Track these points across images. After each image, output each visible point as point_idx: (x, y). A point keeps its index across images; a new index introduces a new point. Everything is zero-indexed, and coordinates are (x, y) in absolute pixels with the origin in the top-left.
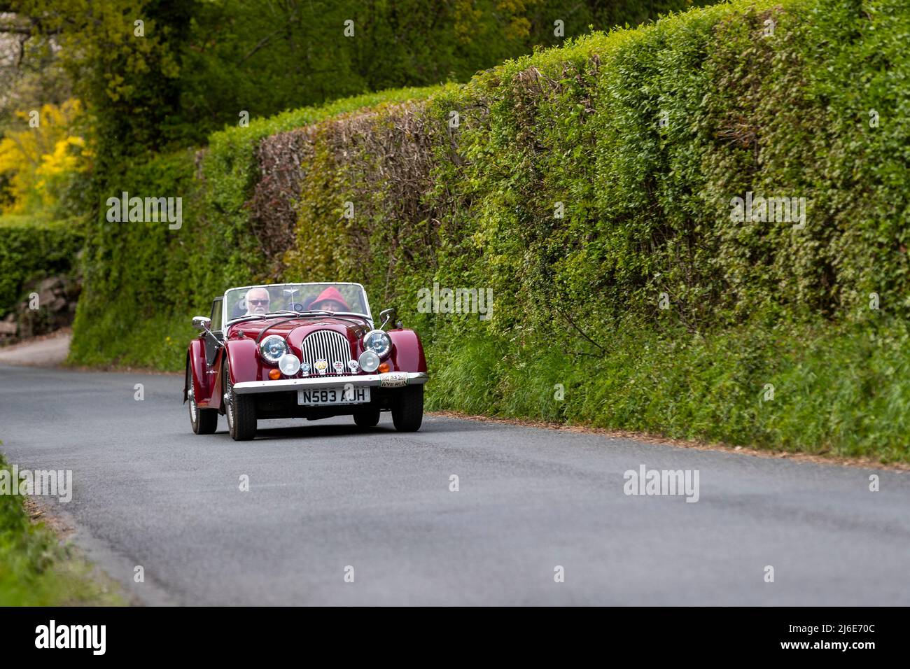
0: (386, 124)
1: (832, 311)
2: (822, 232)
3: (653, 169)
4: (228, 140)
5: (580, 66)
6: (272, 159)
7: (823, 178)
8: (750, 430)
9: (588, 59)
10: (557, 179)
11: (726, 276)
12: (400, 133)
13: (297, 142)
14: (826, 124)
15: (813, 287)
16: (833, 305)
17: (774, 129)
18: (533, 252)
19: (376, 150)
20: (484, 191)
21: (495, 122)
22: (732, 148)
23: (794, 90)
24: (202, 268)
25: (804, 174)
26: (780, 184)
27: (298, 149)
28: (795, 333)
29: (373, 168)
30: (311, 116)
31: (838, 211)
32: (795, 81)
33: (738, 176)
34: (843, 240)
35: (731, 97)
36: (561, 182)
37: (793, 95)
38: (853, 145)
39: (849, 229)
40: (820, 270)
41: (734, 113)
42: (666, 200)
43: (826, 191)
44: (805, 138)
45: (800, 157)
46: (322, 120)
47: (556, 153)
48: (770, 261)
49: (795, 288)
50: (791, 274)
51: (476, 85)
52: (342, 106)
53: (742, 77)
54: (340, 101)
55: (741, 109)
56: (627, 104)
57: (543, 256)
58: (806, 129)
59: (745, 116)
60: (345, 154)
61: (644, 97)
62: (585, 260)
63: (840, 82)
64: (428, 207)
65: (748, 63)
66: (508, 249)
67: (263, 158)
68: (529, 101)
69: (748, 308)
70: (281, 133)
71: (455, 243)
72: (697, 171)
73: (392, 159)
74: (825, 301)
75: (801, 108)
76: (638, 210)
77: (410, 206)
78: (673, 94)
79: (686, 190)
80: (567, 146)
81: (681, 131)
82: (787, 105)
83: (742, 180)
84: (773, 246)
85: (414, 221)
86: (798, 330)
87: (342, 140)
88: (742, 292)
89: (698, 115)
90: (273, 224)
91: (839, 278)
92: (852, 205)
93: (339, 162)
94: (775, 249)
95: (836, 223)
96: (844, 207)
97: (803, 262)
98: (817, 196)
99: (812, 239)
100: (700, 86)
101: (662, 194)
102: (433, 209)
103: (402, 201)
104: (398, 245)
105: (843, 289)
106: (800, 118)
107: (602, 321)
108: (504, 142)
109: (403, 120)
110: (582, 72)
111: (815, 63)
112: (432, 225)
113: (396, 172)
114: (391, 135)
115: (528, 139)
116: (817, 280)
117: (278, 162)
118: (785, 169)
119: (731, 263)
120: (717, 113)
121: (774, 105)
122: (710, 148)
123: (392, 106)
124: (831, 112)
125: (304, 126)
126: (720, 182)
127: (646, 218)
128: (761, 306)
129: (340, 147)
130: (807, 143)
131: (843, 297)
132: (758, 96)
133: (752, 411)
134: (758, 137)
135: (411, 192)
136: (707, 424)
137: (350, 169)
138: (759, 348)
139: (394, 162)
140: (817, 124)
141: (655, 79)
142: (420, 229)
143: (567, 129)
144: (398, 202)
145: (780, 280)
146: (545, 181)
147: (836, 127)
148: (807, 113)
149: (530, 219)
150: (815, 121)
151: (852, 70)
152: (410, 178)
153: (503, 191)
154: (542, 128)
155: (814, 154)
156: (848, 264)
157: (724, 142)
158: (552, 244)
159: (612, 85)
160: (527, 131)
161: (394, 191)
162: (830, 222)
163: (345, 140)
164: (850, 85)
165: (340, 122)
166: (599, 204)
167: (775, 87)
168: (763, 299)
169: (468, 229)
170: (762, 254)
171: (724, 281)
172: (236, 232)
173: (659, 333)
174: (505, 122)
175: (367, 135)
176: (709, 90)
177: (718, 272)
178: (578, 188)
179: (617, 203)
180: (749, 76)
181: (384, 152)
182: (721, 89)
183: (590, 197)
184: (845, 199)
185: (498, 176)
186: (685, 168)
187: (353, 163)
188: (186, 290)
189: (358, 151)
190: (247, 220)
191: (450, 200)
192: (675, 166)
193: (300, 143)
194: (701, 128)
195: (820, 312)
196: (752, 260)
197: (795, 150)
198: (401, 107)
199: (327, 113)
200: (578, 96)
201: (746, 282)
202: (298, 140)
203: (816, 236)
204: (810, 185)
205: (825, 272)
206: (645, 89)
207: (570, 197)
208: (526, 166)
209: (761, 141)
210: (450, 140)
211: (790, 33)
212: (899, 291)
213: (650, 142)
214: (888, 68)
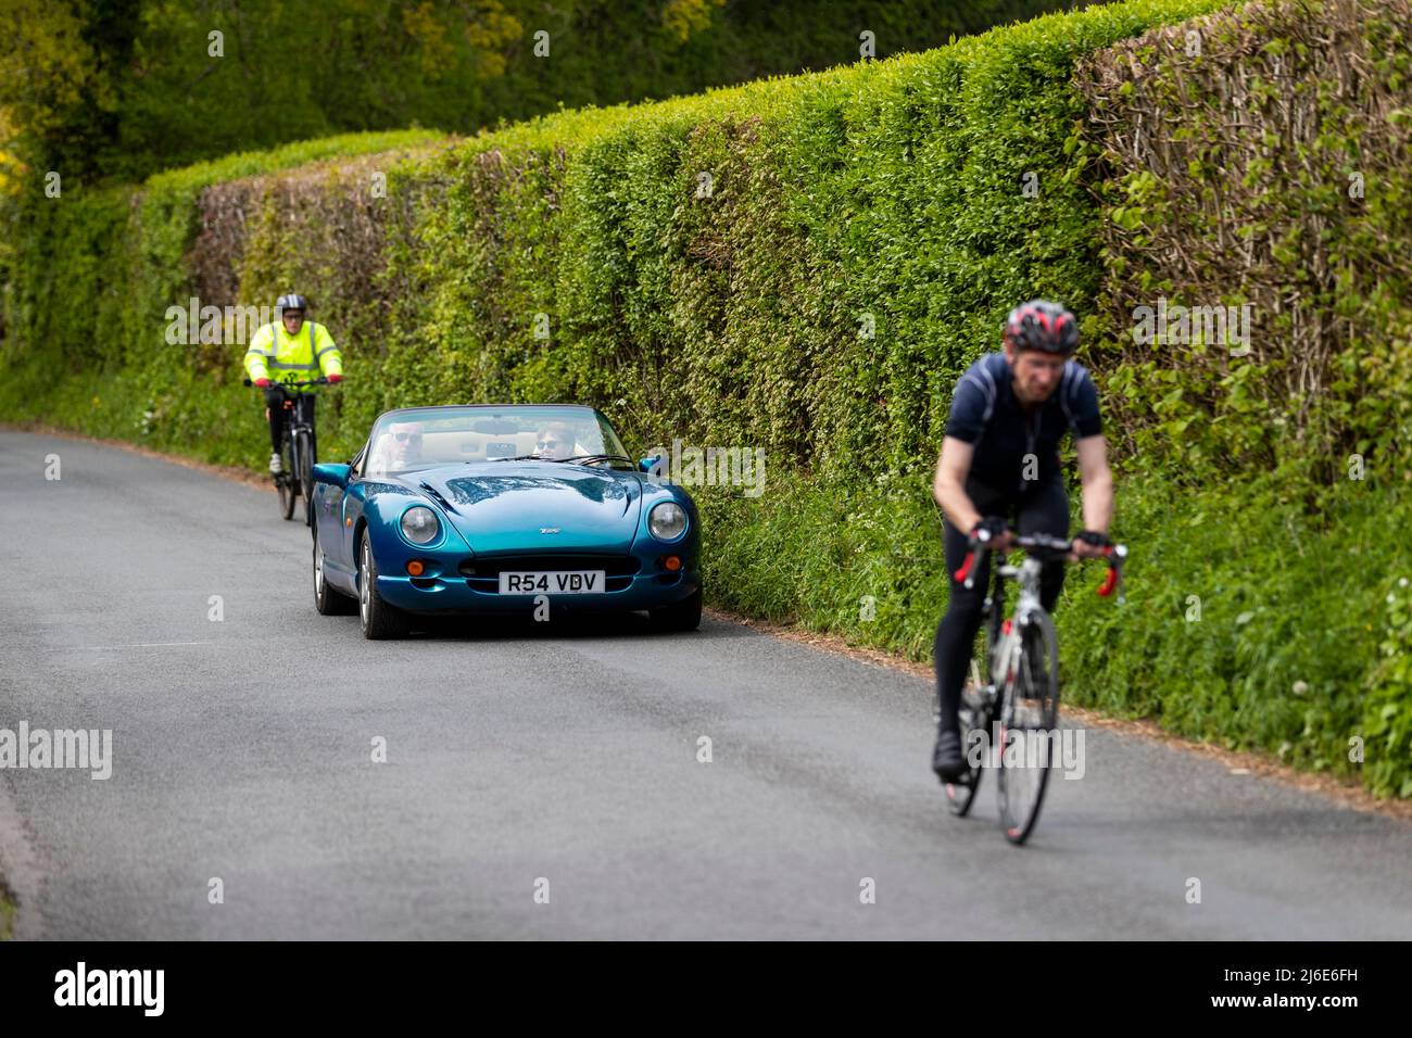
0: (337, 192)
1: (807, 458)
3: (619, 282)
4: (167, 185)
5: (545, 158)
6: (215, 212)
7: (800, 313)
9: (553, 149)
10: (516, 279)
11: (695, 406)
12: (351, 204)
13: (241, 197)
14: (805, 255)
15: (787, 429)
16: (808, 451)
17: (750, 252)
18: (490, 353)
19: (325, 218)
20: (440, 278)
21: (452, 206)
22: (705, 268)
23: (772, 213)
25: (781, 306)
26: (755, 313)
27: (242, 204)
29: (321, 237)
30: (259, 163)
31: (815, 352)
32: (773, 204)
33: (711, 299)
34: (819, 384)
35: (705, 212)
36: (522, 283)
37: (771, 219)
38: (832, 283)
39: (825, 374)
40: (794, 413)
41: (708, 230)
42: (632, 317)
43: (802, 328)
44: (781, 267)
45: (776, 287)
46: (270, 171)
47: (517, 249)
48: (742, 395)
49: (768, 428)
50: (764, 412)
55: (715, 226)
56: (593, 207)
57: (500, 358)
58: (784, 257)
59: (720, 234)
60: (293, 217)
61: (611, 202)
62: (545, 370)
63: (820, 213)
64: (379, 288)
65: (724, 177)
66: (463, 346)
67: (205, 209)
68: (490, 187)
70: (225, 184)
71: (406, 332)
72: (666, 290)
73: (342, 231)
74: (799, 446)
75: (779, 234)
76: (604, 323)
77: (360, 284)
78: (643, 203)
79: (655, 308)
80: (528, 243)
81: (650, 243)
82: (765, 229)
83: (714, 304)
84: (746, 379)
85: (366, 300)
87: (289, 201)
89: (669, 228)
90: (215, 282)
91: (814, 423)
92: (830, 348)
93: (287, 225)
94: (747, 384)
95: (813, 365)
96: (822, 350)
97: (777, 401)
98: (793, 333)
99: (786, 379)
100: (673, 197)
101: (628, 309)
102: (385, 291)
103: (352, 278)
104: (345, 325)
105: (818, 436)
106: (777, 245)
108: (462, 229)
109: (355, 189)
110: (547, 164)
112: (383, 308)
113: (347, 245)
114: (341, 205)
115: (487, 229)
116: (791, 423)
117: (221, 216)
118: (761, 299)
119: (700, 392)
120: (689, 227)
121: (750, 228)
122: (681, 266)
124: (810, 244)
125: (250, 176)
126: (690, 305)
127: (611, 333)
129: (288, 208)
130: (785, 272)
131: (817, 445)
132: (733, 214)
134: (733, 260)
135: (362, 270)
137: (298, 235)
139: (340, 234)
140: (796, 254)
141: (623, 184)
142: (371, 311)
143: (530, 225)
144: (347, 278)
145: (752, 418)
146: (505, 278)
147: (815, 260)
148: (785, 240)
149: (487, 316)
150: (793, 250)
151: (833, 202)
152: (360, 254)
153: (460, 282)
154: (502, 219)
155: (791, 286)
156: (825, 411)
157: (697, 260)
158: (510, 349)
159: (577, 183)
160: (487, 220)
161: (344, 267)
162: (806, 362)
163: (293, 201)
164: (830, 218)
165: (288, 179)
166: (561, 312)
167: (753, 208)
169: (421, 318)
170: (733, 386)
171: (692, 410)
174: (464, 209)
175: (316, 201)
176: (682, 202)
177: (686, 400)
178: (539, 291)
179: (579, 313)
180: (725, 192)
181: (334, 223)
182: (694, 203)
183: (551, 302)
184: (822, 340)
186: (653, 285)
187: (301, 229)
188: (118, 347)
190: (185, 277)
191: (403, 283)
192: (642, 280)
194: (672, 243)
195: (794, 456)
196: (724, 392)
197: (771, 280)
199: (277, 162)
200: (543, 190)
201: (716, 415)
202: (244, 197)
203: (792, 374)
204: (786, 320)
205: (800, 415)
206: (612, 194)
207: (530, 299)
208: (484, 259)
209: (736, 264)
210: (406, 220)
211: (769, 151)
212: (877, 447)
213: (615, 253)
214: (871, 206)
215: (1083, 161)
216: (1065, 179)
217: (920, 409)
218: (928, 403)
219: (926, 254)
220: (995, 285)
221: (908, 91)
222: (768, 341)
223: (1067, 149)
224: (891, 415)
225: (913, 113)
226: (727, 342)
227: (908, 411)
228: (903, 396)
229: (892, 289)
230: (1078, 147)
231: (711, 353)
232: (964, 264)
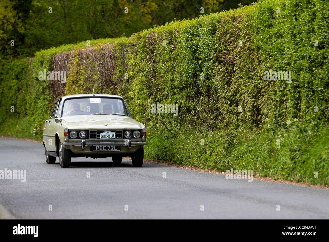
0: (100, 51)
1: (259, 124)
2: (256, 95)
3: (196, 71)
4: (42, 55)
5: (171, 33)
6: (58, 62)
7: (257, 76)
8: (227, 167)
9: (174, 30)
10: (161, 73)
11: (221, 111)
12: (105, 54)
13: (67, 56)
14: (259, 57)
15: (251, 115)
16: (259, 122)
17: (240, 59)
18: (151, 99)
19: (96, 60)
20: (134, 76)
21: (139, 52)
22: (225, 64)
23: (248, 44)
24: (31, 101)
25: (250, 75)
26: (241, 78)
27: (67, 59)
28: (245, 132)
29: (94, 67)
30: (72, 47)
31: (262, 88)
32: (248, 41)
33: (227, 74)
34: (263, 99)
35: (225, 46)
36: (163, 75)
37: (248, 46)
38: (268, 65)
39: (266, 95)
40: (255, 110)
41: (226, 52)
42: (200, 82)
43: (258, 81)
44: (251, 62)
45: (249, 68)
46: (76, 49)
47: (161, 64)
48: (237, 106)
49: (246, 116)
50: (244, 110)
51: (133, 38)
52: (84, 44)
53: (229, 39)
54: (83, 42)
55: (228, 50)
56: (187, 47)
57: (155, 101)
58: (252, 58)
59: (230, 53)
60: (84, 61)
61: (194, 45)
62: (170, 103)
63: (264, 42)
64: (114, 82)
65: (232, 34)
66: (142, 98)
67: (54, 62)
68: (152, 45)
69: (228, 122)
70: (61, 53)
72: (212, 72)
73: (101, 64)
74: (256, 121)
75: (250, 51)
76: (190, 85)
77: (107, 81)
78: (204, 44)
79: (208, 79)
80: (164, 62)
81: (206, 57)
82: (245, 50)
83: (228, 76)
84: (238, 100)
85: (108, 86)
86: (246, 131)
87: (83, 56)
88: (226, 116)
89: (213, 52)
90: (57, 86)
91: (261, 112)
92: (267, 86)
93: (82, 64)
94: (239, 101)
95: (261, 92)
96: (264, 87)
97: (249, 106)
98: (255, 83)
99: (252, 98)
100: (214, 41)
101: (199, 80)
102: (116, 83)
103: (104, 79)
105: (263, 117)
106: (250, 54)
107: (175, 125)
108: (142, 59)
109: (106, 50)
110: (171, 35)
111: (256, 35)
112: (115, 88)
113: (103, 68)
114: (101, 55)
115: (151, 58)
116: (253, 113)
117: (60, 64)
118: (244, 73)
119: (223, 106)
120: (220, 51)
121: (241, 49)
122: (217, 64)
123: (102, 45)
124: (261, 53)
125: (69, 51)
126: (220, 77)
127: (193, 88)
128: (233, 122)
129: (83, 59)
130: (252, 63)
131: (263, 120)
132: (235, 46)
133: (228, 159)
134: (234, 61)
135: (108, 76)
136: (212, 164)
137: (86, 67)
138: (232, 137)
139: (102, 65)
140: (256, 57)
141: (198, 38)
142: (111, 90)
143: (165, 55)
144: (103, 79)
145: (240, 113)
146: (157, 74)
147: (263, 57)
148: (252, 52)
149: (150, 87)
150: (255, 56)
151: (269, 38)
152: (107, 71)
153: (141, 77)
154: (156, 55)
155: (254, 67)
156: (265, 108)
157: (222, 62)
158: (158, 97)
159: (182, 40)
160: (151, 55)
161: (102, 76)
162: (259, 92)
163: (84, 56)
164: (268, 43)
165: (83, 50)
166: (176, 83)
167: (241, 43)
168: (234, 119)
169: (128, 90)
170: (234, 103)
171: (220, 112)
172: (43, 88)
173: (196, 130)
174: (143, 52)
175: (93, 55)
176: (217, 43)
177: (218, 109)
178: (168, 77)
179: (182, 83)
180: (232, 39)
181: (98, 61)
182: (221, 43)
183: (172, 80)
184: (265, 84)
185: (140, 71)
186: (208, 71)
187: (87, 65)
188: (25, 109)
189: (89, 60)
190: (48, 84)
191: (122, 79)
193: (68, 57)
194: (214, 57)
195: (254, 125)
196: (231, 105)
197: (247, 66)
198: (105, 45)
199: (78, 46)
200: (170, 44)
201: (228, 113)
202: (68, 56)
203: (254, 97)
204: (252, 79)
205: (257, 110)
206: (194, 42)
207: (165, 80)
208: (150, 68)
209: (235, 62)
210: (123, 58)
211: (247, 24)
212: (283, 118)
213: (195, 61)
214: (282, 37)
217: (298, 104)
218: (301, 102)
219: (301, 51)
222: (246, 86)
224: (288, 106)
226: (232, 88)
227: (294, 105)
228: (292, 100)
229: (289, 64)
231: (226, 92)
232: (314, 53)
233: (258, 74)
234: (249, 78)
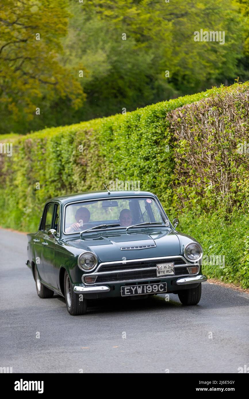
3: (60, 170)
5: (42, 140)
7: (104, 176)
9: (44, 138)
14: (104, 162)
20: (18, 170)
22: (81, 166)
23: (96, 152)
25: (99, 174)
38: (111, 169)
41: (81, 157)
47: (36, 162)
56: (54, 152)
57: (33, 189)
58: (100, 163)
59: (84, 158)
61: (58, 151)
63: (108, 152)
65: (85, 143)
72: (72, 171)
75: (98, 157)
76: (57, 180)
78: (65, 150)
79: (69, 175)
81: (67, 160)
82: (95, 156)
83: (84, 174)
89: (72, 156)
98: (102, 181)
101: (63, 176)
102: (5, 174)
106: (98, 159)
108: (23, 158)
110: (42, 142)
115: (29, 158)
118: (94, 173)
120: (77, 156)
122: (75, 165)
124: (106, 159)
126: (78, 175)
127: (59, 182)
130: (100, 166)
132: (87, 153)
134: (88, 163)
140: (102, 162)
141: (61, 146)
146: (33, 169)
148: (100, 158)
149: (29, 179)
151: (111, 149)
155: (102, 169)
157: (79, 164)
159: (50, 147)
164: (110, 153)
166: (47, 178)
167: (92, 151)
169: (14, 179)
174: (23, 153)
176: (75, 150)
179: (51, 177)
183: (44, 175)
186: (69, 170)
192: (66, 169)
194: (73, 160)
197: (97, 168)
200: (42, 148)
204: (101, 178)
206: (58, 149)
213: (59, 163)
214: (120, 150)
215: (169, 138)
216: (165, 142)
219: (133, 161)
220: (150, 168)
221: (127, 122)
222: (97, 183)
223: (166, 135)
225: (129, 127)
226: (87, 183)
229: (125, 169)
230: (168, 134)
231: (83, 186)
232: (143, 163)
233: (104, 174)
234: (98, 177)
